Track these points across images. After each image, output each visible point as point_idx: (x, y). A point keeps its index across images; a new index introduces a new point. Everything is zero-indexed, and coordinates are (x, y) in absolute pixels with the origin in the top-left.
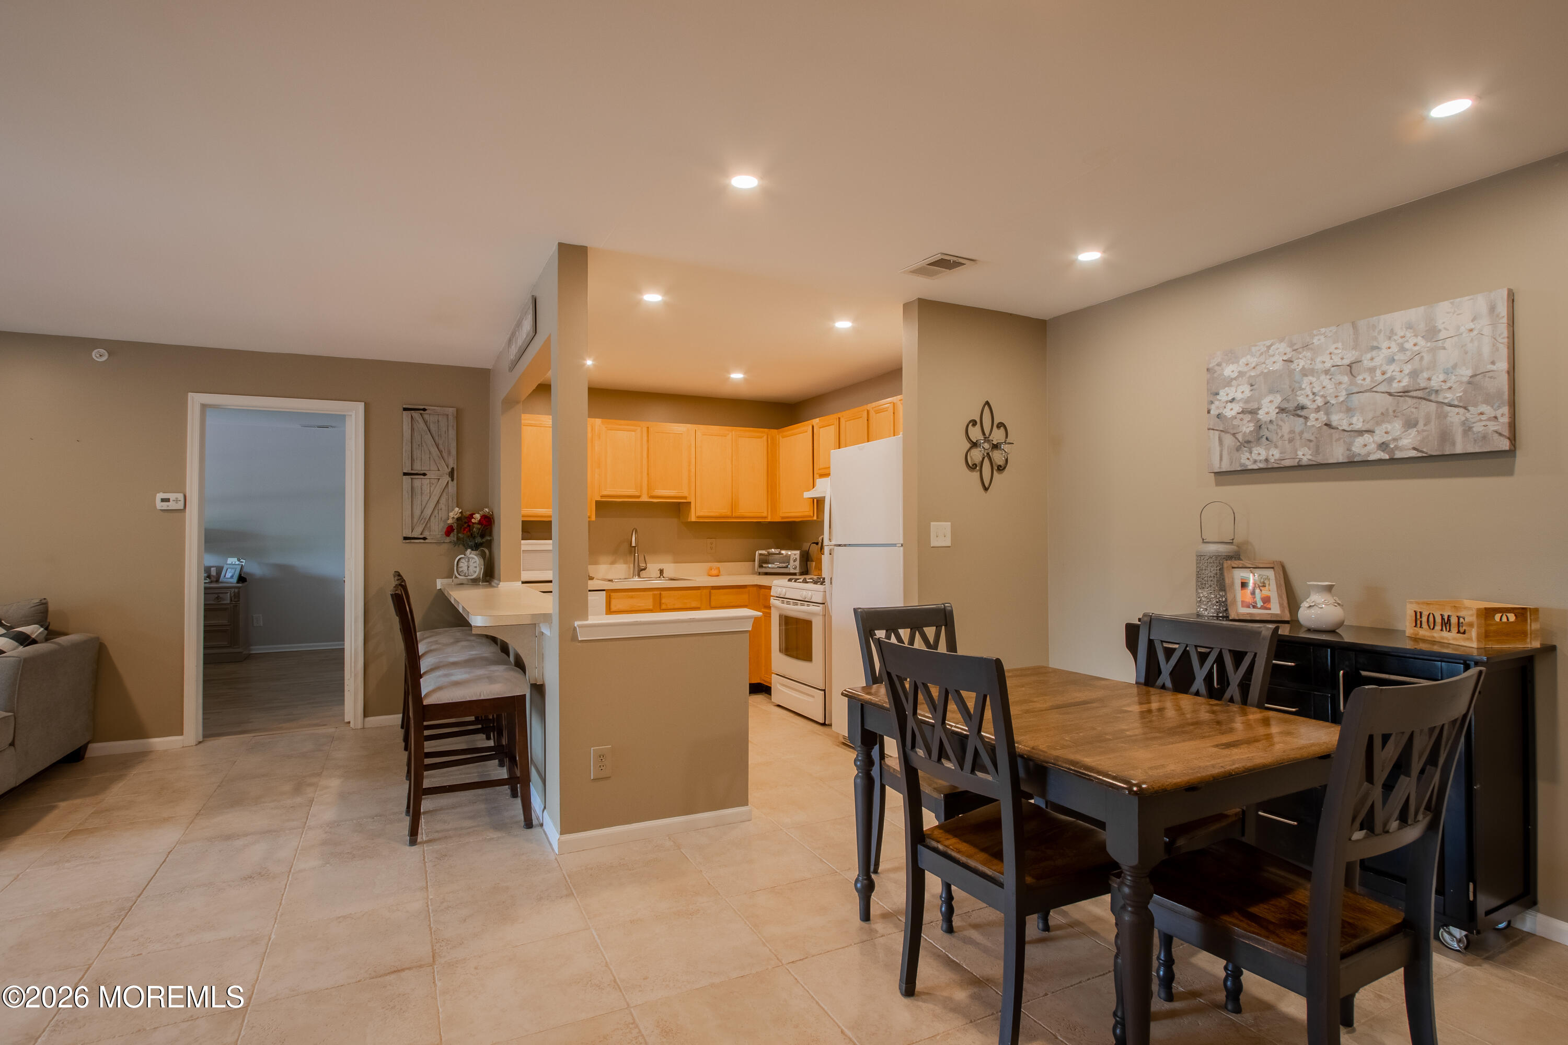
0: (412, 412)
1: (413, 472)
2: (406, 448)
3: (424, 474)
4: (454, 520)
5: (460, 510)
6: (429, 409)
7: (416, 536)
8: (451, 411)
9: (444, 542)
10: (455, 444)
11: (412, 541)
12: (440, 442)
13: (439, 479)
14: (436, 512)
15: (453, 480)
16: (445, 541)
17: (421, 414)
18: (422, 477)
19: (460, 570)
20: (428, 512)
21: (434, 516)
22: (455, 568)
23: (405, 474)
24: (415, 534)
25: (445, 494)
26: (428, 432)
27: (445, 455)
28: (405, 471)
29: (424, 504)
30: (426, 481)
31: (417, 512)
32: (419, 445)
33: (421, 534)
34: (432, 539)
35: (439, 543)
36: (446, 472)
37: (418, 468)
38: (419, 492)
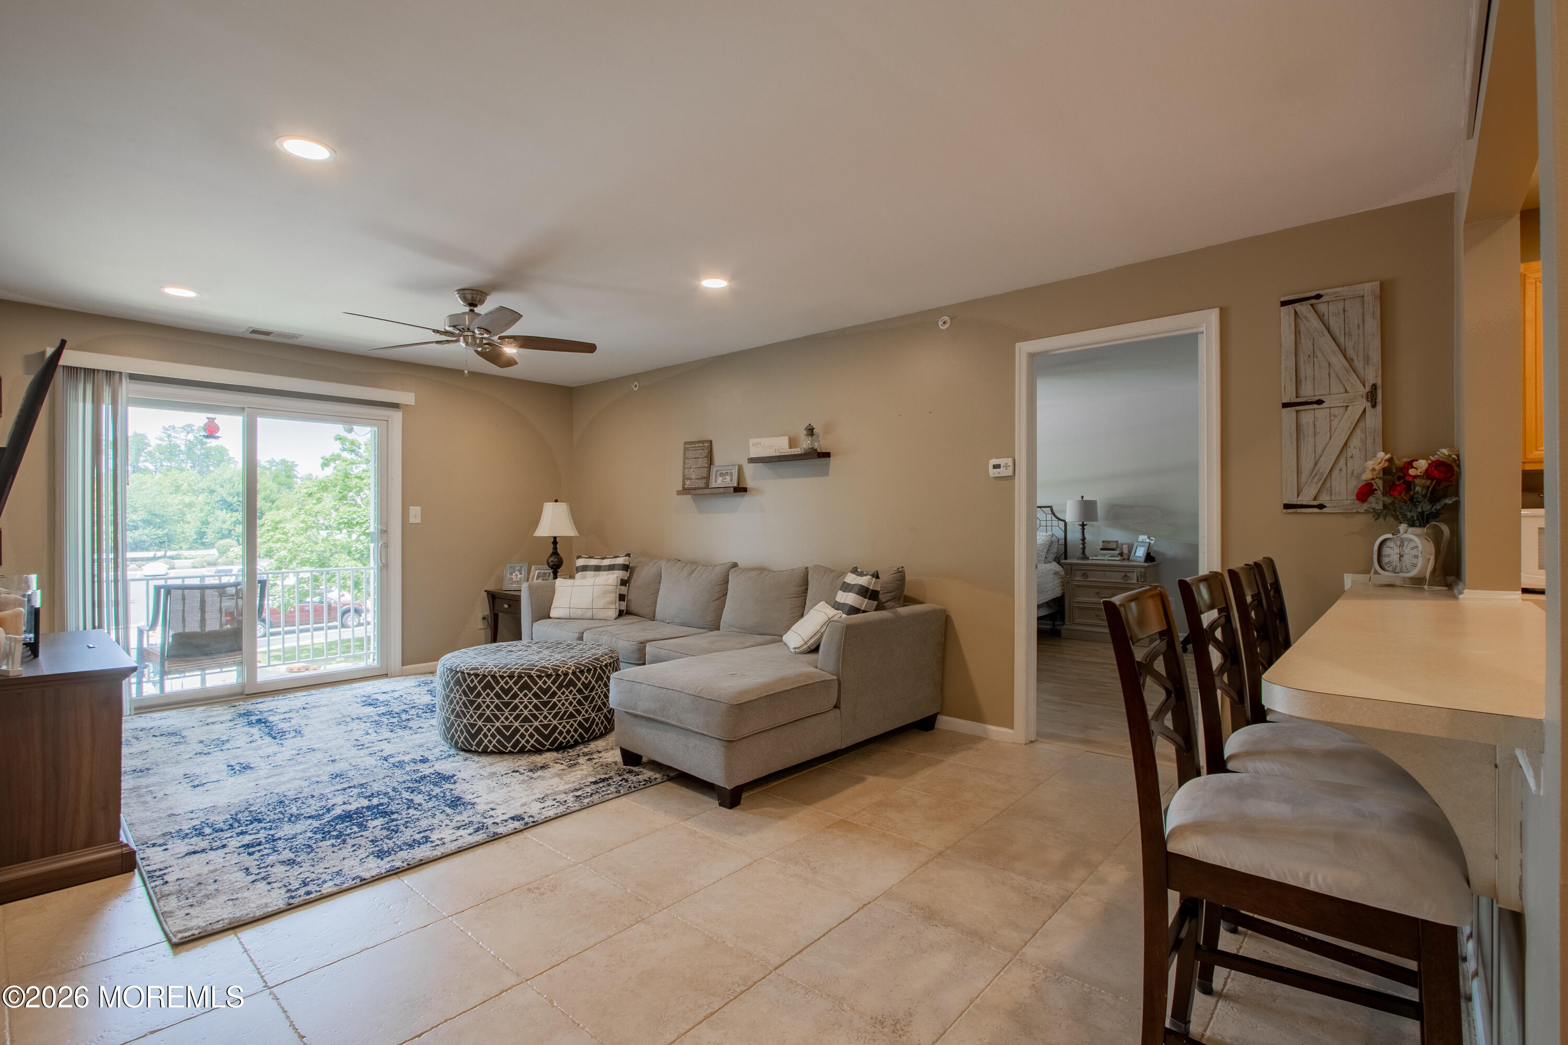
0: (1296, 305)
1: (1299, 400)
2: (1287, 363)
3: (1320, 402)
4: (1375, 473)
5: (1388, 456)
6: (1327, 294)
7: (1305, 503)
8: (1369, 288)
9: (1357, 513)
10: (1379, 344)
11: (1299, 510)
12: (1349, 345)
13: (1347, 407)
14: (1342, 461)
15: (1374, 406)
16: (1360, 511)
17: (1312, 305)
18: (1315, 406)
19: (1385, 560)
20: (1325, 465)
21: (1338, 469)
22: (1375, 556)
23: (1285, 405)
24: (1306, 499)
25: (1358, 432)
26: (1326, 332)
27: (1359, 364)
28: (1285, 401)
29: (1319, 451)
30: (1320, 413)
31: (1307, 465)
32: (1309, 356)
33: (1315, 499)
34: (1335, 507)
35: (1347, 514)
36: (1361, 393)
37: (1308, 392)
38: (1311, 430)
